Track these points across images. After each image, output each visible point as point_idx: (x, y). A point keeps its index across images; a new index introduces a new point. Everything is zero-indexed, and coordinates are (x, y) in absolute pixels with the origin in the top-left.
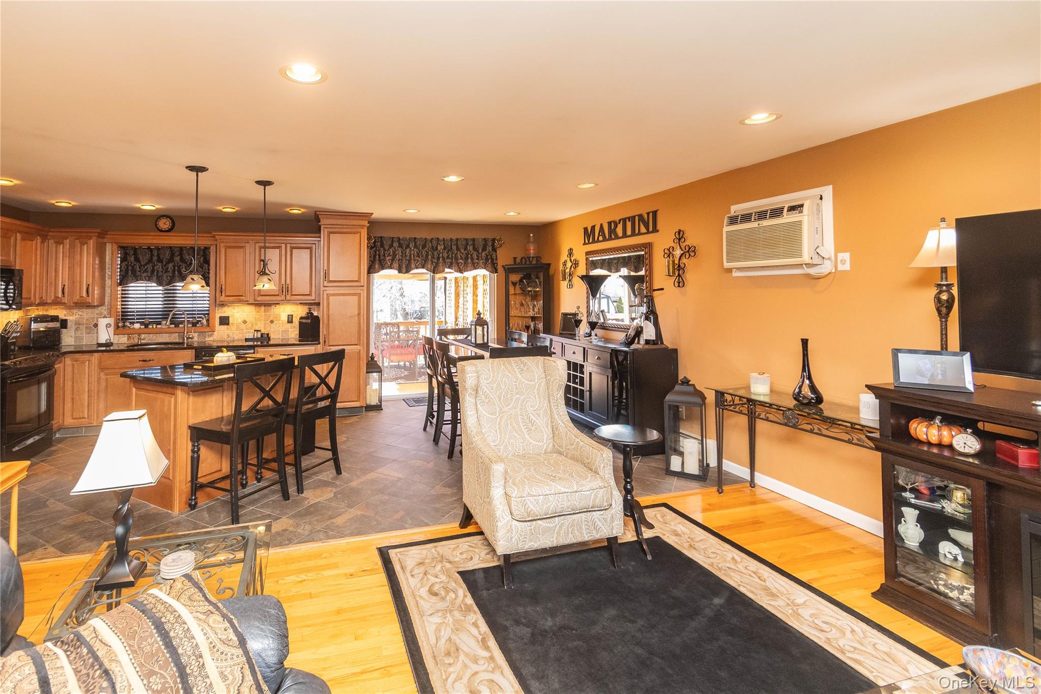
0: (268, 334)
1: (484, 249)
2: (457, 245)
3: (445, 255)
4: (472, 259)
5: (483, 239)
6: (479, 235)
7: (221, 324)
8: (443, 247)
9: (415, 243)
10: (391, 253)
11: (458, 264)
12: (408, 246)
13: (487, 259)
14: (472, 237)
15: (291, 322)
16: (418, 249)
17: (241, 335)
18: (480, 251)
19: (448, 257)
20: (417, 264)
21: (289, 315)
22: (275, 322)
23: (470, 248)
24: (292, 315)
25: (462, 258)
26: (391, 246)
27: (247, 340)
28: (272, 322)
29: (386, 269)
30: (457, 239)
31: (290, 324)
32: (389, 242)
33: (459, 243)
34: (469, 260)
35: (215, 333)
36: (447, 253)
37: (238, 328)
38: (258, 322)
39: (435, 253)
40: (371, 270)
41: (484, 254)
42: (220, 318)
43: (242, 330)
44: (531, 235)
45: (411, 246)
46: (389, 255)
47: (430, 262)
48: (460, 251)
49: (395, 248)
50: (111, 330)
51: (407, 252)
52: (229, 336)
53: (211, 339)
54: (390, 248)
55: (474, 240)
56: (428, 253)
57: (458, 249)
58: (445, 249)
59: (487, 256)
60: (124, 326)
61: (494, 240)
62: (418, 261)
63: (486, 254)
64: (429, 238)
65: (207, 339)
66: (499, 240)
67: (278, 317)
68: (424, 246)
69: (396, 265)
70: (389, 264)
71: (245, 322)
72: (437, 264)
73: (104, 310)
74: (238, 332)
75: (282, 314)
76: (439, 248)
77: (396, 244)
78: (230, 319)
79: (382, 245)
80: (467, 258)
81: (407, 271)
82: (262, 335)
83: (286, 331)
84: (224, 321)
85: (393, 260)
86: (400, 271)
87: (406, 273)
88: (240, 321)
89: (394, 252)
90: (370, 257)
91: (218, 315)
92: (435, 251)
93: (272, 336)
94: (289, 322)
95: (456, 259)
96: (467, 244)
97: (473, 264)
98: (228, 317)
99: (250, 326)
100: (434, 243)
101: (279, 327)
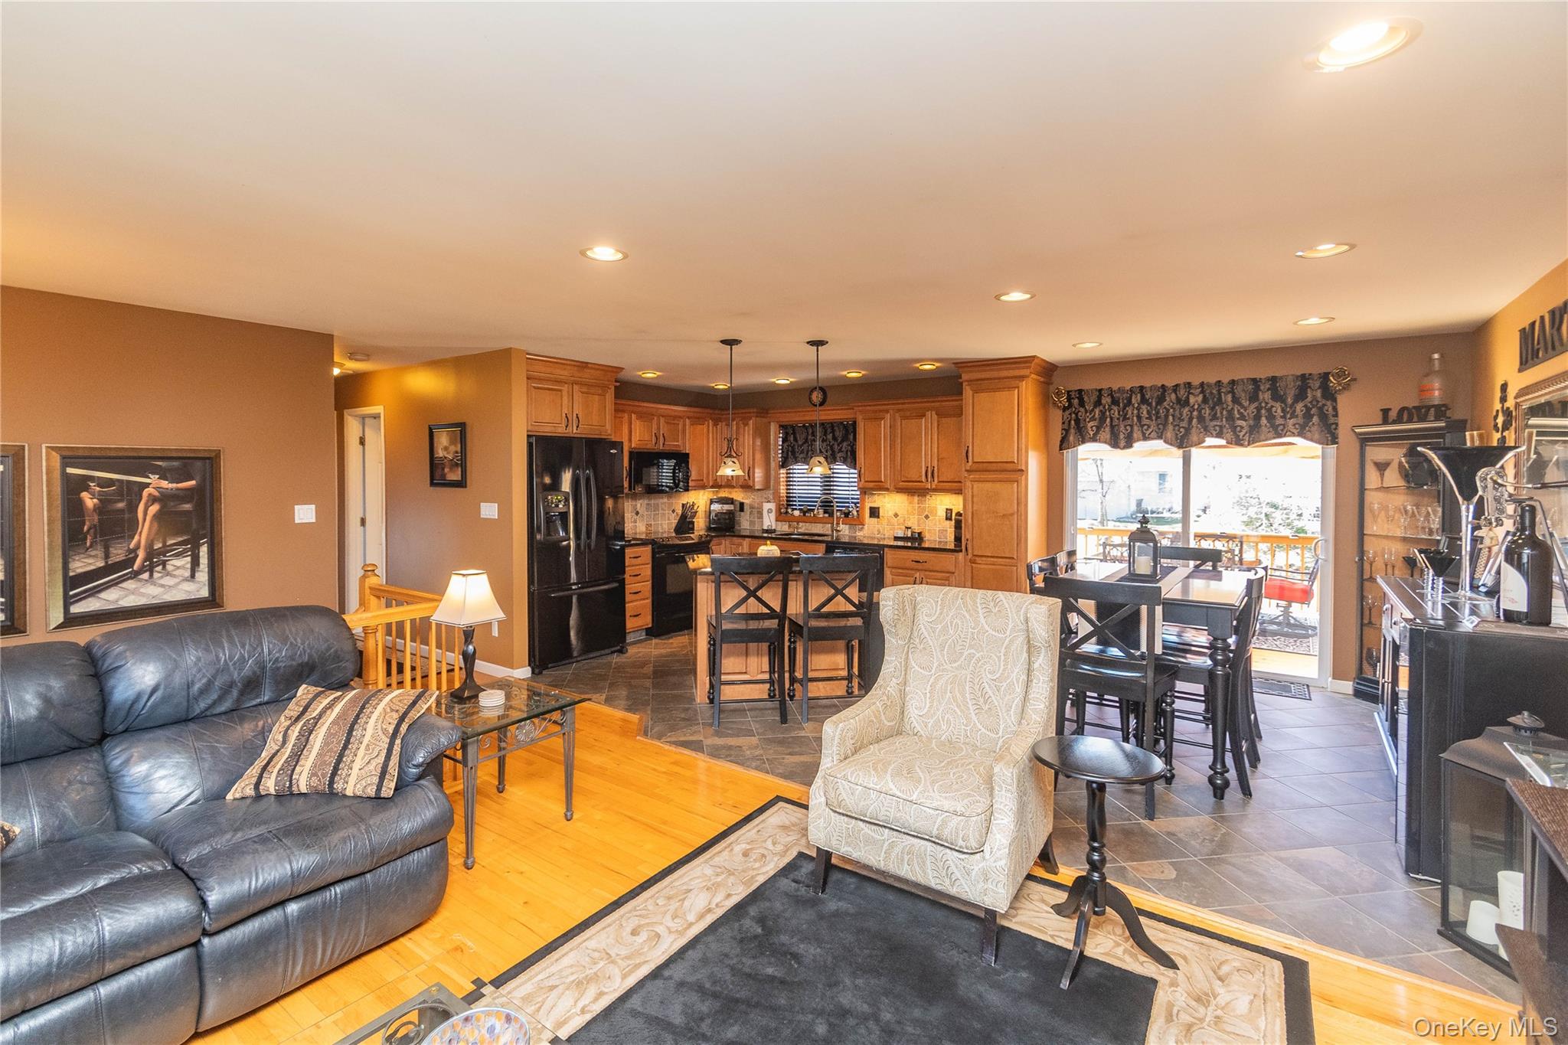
0: (920, 534)
1: (1301, 395)
2: (1232, 392)
3: (1207, 412)
4: (1271, 417)
5: (1297, 377)
6: (1287, 370)
7: (871, 517)
8: (1200, 398)
9: (1143, 396)
10: (1097, 416)
11: (1234, 428)
12: (1129, 402)
13: (1308, 416)
14: (1271, 374)
15: (951, 519)
16: (1150, 404)
17: (890, 531)
18: (1290, 401)
19: (1214, 418)
20: (1148, 432)
22: (931, 518)
23: (1265, 396)
24: (951, 510)
25: (1243, 417)
26: (1098, 403)
27: (896, 539)
28: (927, 517)
29: (1089, 441)
30: (1233, 382)
31: (948, 522)
32: (1094, 398)
33: (1238, 390)
34: (1264, 421)
35: (866, 527)
36: (1212, 409)
37: (889, 523)
38: (911, 517)
39: (1186, 411)
40: (1064, 444)
41: (1299, 407)
42: (871, 508)
43: (892, 525)
44: (1436, 356)
45: (1133, 401)
46: (1093, 419)
47: (1171, 427)
48: (1240, 404)
49: (1104, 407)
50: (773, 516)
51: (1130, 412)
52: (879, 532)
53: (861, 534)
54: (1095, 407)
55: (1273, 380)
56: (1168, 411)
57: (1236, 400)
58: (1205, 400)
59: (1308, 409)
60: (787, 512)
61: (1325, 377)
62: (1149, 427)
63: (1305, 406)
64: (1170, 384)
65: (857, 534)
66: (1341, 374)
67: (934, 511)
68: (1161, 400)
69: (1106, 433)
70: (1092, 433)
71: (896, 515)
72: (1188, 430)
73: (770, 494)
74: (888, 527)
75: (939, 507)
76: (1192, 400)
77: (1106, 400)
78: (881, 511)
79: (1082, 404)
80: (1257, 418)
81: (1129, 445)
82: (913, 533)
83: (943, 531)
84: (874, 512)
85: (1098, 428)
86: (1115, 444)
87: (1125, 448)
88: (891, 513)
89: (1103, 413)
90: (1063, 423)
91: (868, 505)
92: (1183, 406)
93: (927, 536)
94: (947, 519)
95: (1230, 418)
96: (1257, 389)
97: (1275, 427)
98: (879, 508)
99: (902, 520)
100: (1182, 393)
101: (935, 524)
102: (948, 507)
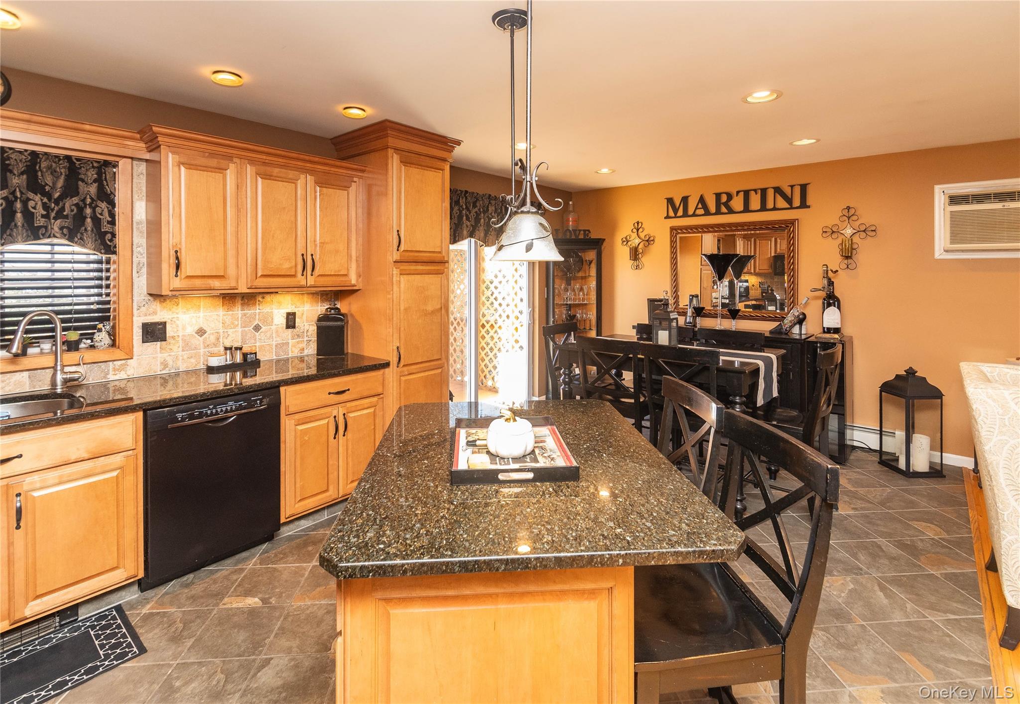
7: (145, 340)
12: (459, 202)
15: (297, 327)
16: (469, 207)
17: (193, 360)
21: (288, 314)
22: (264, 328)
24: (294, 314)
27: (211, 370)
28: (257, 328)
31: (290, 330)
35: (135, 361)
37: (187, 346)
38: (230, 331)
42: (145, 327)
43: (196, 348)
44: (571, 203)
47: (479, 230)
53: (122, 375)
64: (481, 193)
65: (111, 377)
67: (268, 319)
68: (475, 204)
71: (201, 332)
74: (186, 354)
75: (275, 311)
76: (490, 207)
78: (169, 328)
82: (245, 356)
83: (283, 345)
84: (154, 333)
88: (191, 330)
91: (138, 322)
94: (288, 327)
98: (164, 324)
99: (213, 339)
100: (486, 201)
101: (271, 337)
102: (289, 311)
